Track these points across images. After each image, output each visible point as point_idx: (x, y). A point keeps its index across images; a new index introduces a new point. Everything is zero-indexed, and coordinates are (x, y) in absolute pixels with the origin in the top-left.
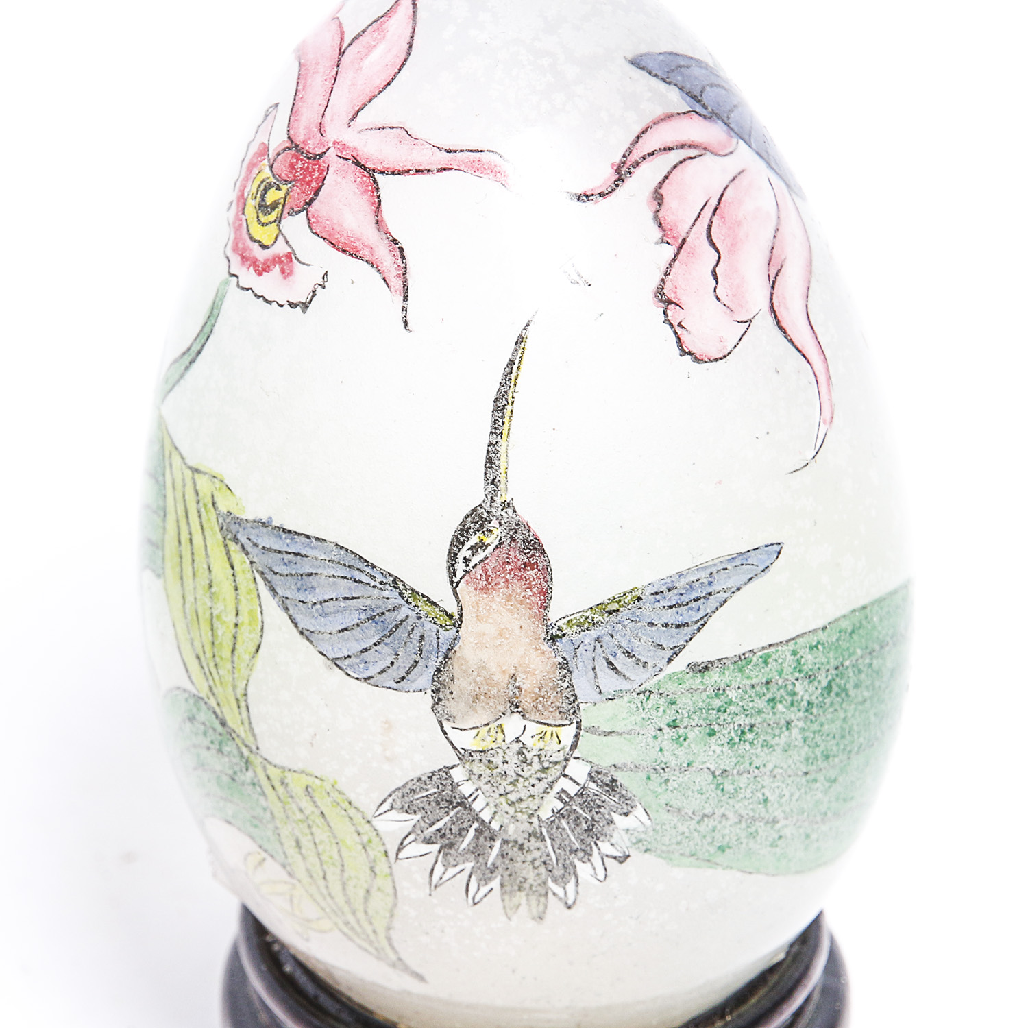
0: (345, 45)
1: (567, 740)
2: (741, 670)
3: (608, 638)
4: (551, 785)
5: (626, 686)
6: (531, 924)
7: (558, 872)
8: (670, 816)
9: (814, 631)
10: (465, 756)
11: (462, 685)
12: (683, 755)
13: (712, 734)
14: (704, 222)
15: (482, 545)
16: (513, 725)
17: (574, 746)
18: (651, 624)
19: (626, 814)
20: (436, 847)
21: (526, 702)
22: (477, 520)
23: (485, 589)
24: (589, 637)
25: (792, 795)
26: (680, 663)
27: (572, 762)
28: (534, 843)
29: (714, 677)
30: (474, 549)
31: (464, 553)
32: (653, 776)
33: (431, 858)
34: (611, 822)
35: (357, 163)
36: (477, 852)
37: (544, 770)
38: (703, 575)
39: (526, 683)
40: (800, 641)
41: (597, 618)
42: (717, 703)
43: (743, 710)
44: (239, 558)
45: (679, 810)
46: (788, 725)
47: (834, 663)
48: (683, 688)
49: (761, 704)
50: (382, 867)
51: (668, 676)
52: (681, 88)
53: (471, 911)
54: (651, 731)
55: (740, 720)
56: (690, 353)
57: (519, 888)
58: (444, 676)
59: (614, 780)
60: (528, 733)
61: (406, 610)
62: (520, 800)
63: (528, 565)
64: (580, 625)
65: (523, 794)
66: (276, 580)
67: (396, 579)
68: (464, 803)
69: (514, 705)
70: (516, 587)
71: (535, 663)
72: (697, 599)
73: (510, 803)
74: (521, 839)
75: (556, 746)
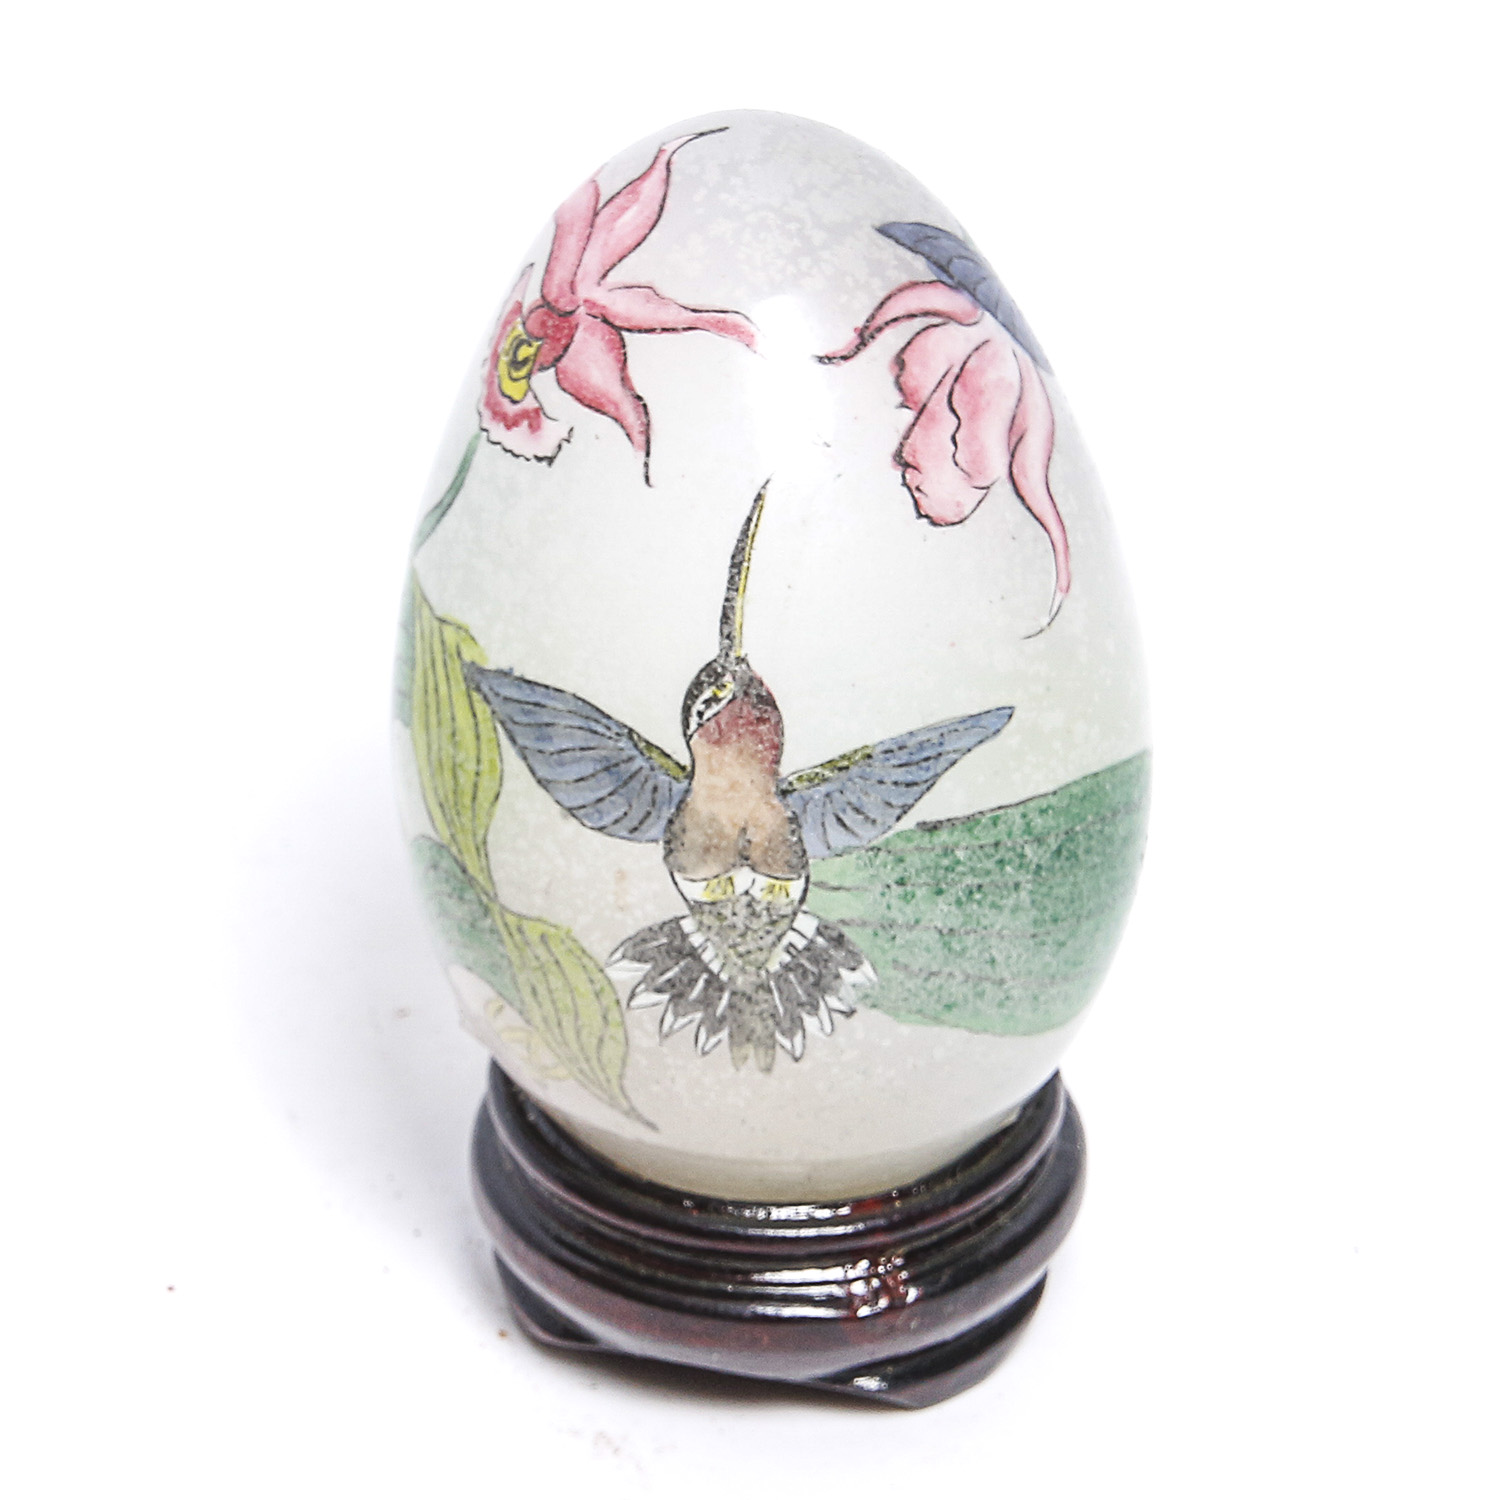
0: (600, 205)
1: (796, 895)
2: (970, 830)
3: (838, 794)
4: (780, 937)
5: (854, 842)
6: (759, 1076)
7: (786, 1024)
8: (897, 973)
9: (1045, 796)
10: (696, 907)
11: (694, 837)
12: (909, 913)
13: (940, 892)
14: (945, 389)
15: (715, 699)
16: (743, 878)
17: (802, 900)
18: (881, 782)
19: (853, 969)
20: (665, 997)
21: (754, 854)
22: (711, 673)
23: (717, 743)
24: (819, 793)
25: (1019, 956)
26: (909, 822)
27: (800, 916)
28: (762, 995)
29: (943, 837)
30: (708, 703)
31: (699, 706)
32: (881, 932)
33: (661, 1008)
34: (838, 976)
35: (605, 321)
36: (706, 1002)
37: (774, 922)
38: (935, 737)
39: (758, 837)
40: (1030, 804)
41: (827, 773)
42: (946, 862)
43: (972, 870)
44: (481, 708)
45: (906, 967)
46: (1017, 886)
47: (1064, 827)
48: (911, 846)
49: (990, 864)
50: (614, 1015)
51: (898, 835)
52: (928, 258)
53: (700, 1061)
54: (879, 888)
55: (969, 880)
56: (927, 516)
57: (748, 1040)
58: (676, 827)
59: (841, 936)
60: (758, 886)
61: (639, 762)
62: (749, 952)
63: (761, 720)
64: (810, 780)
65: (752, 946)
66: (516, 730)
67: (631, 731)
68: (694, 954)
69: (744, 858)
70: (749, 742)
71: (766, 817)
72: (927, 759)
73: (740, 956)
74: (749, 991)
75: (784, 900)
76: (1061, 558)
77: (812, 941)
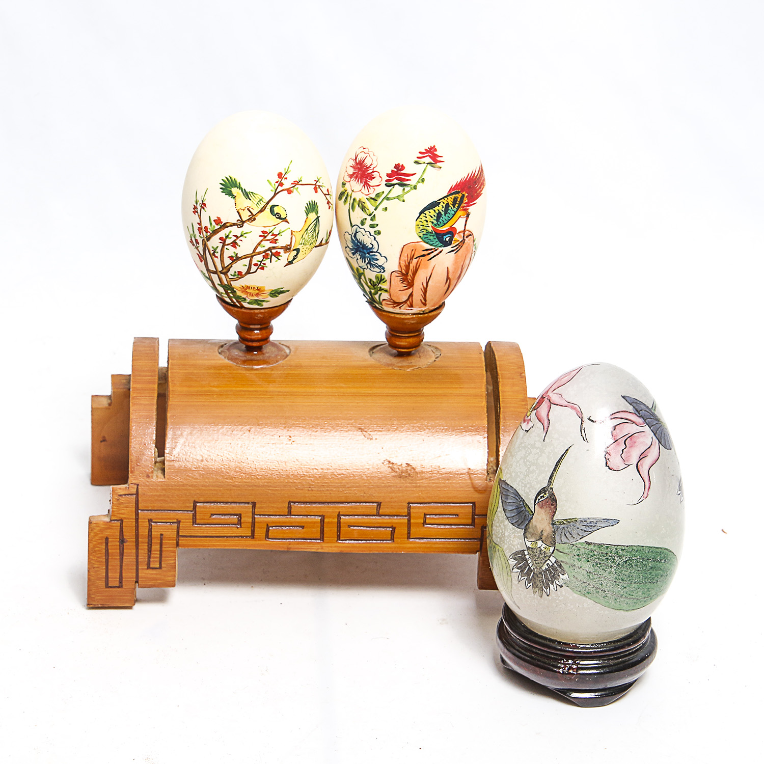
1: (551, 551)
2: (599, 548)
3: (566, 528)
4: (546, 561)
5: (568, 542)
6: (539, 598)
7: (546, 585)
8: (574, 579)
9: (624, 546)
10: (528, 548)
11: (530, 530)
12: (579, 564)
13: (588, 561)
14: (625, 438)
15: (543, 497)
16: (540, 543)
17: (553, 553)
18: (578, 528)
19: (563, 575)
20: (519, 571)
21: (543, 538)
22: (544, 490)
23: (541, 508)
24: (562, 526)
25: (610, 586)
26: (583, 540)
27: (551, 557)
28: (540, 575)
29: (591, 547)
30: (541, 497)
31: (539, 498)
32: (571, 567)
33: (519, 573)
34: (559, 575)
35: (549, 401)
36: (528, 574)
37: (545, 557)
38: (595, 521)
39: (545, 534)
40: (619, 547)
41: (565, 522)
42: (591, 554)
43: (598, 558)
44: (499, 489)
45: (577, 578)
46: (611, 567)
47: (629, 556)
48: (582, 547)
49: (604, 558)
50: (509, 574)
51: (579, 542)
52: (634, 407)
53: (526, 590)
54: (572, 556)
55: (597, 560)
56: (608, 467)
57: (537, 587)
58: (527, 527)
59: (561, 565)
60: (543, 546)
61: (523, 508)
62: (538, 563)
63: (552, 505)
64: (560, 523)
65: (539, 562)
66: (503, 496)
67: (524, 500)
68: (526, 560)
69: (541, 539)
70: (548, 509)
71: (548, 529)
72: (592, 526)
73: (536, 563)
74: (538, 573)
75: (548, 552)
76: (646, 489)
77: (553, 564)
